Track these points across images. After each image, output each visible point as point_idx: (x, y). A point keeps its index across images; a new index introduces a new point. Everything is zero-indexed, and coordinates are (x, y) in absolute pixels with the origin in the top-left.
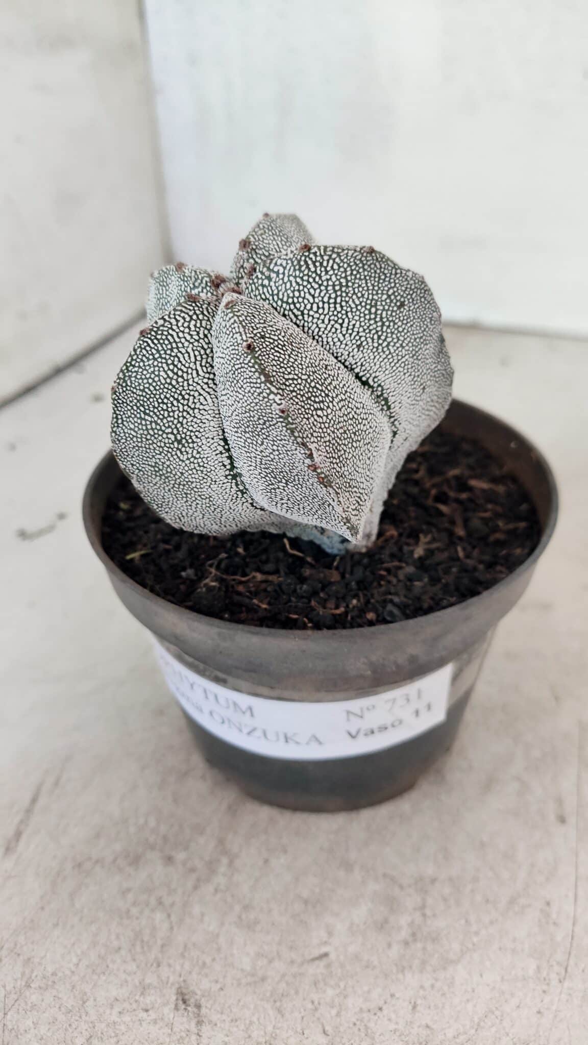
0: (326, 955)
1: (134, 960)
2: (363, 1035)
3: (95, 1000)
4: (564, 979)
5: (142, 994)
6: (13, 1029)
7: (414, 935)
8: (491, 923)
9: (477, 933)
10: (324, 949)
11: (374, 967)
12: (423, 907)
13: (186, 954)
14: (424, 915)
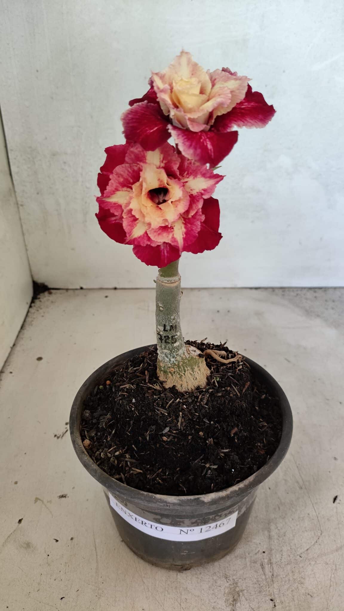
0: (259, 551)
1: (207, 574)
2: (280, 568)
3: (204, 590)
4: (322, 533)
5: (216, 582)
6: (186, 607)
7: (279, 536)
8: (297, 525)
9: (294, 530)
10: (257, 551)
11: (274, 549)
12: (277, 527)
13: (221, 567)
14: (279, 530)
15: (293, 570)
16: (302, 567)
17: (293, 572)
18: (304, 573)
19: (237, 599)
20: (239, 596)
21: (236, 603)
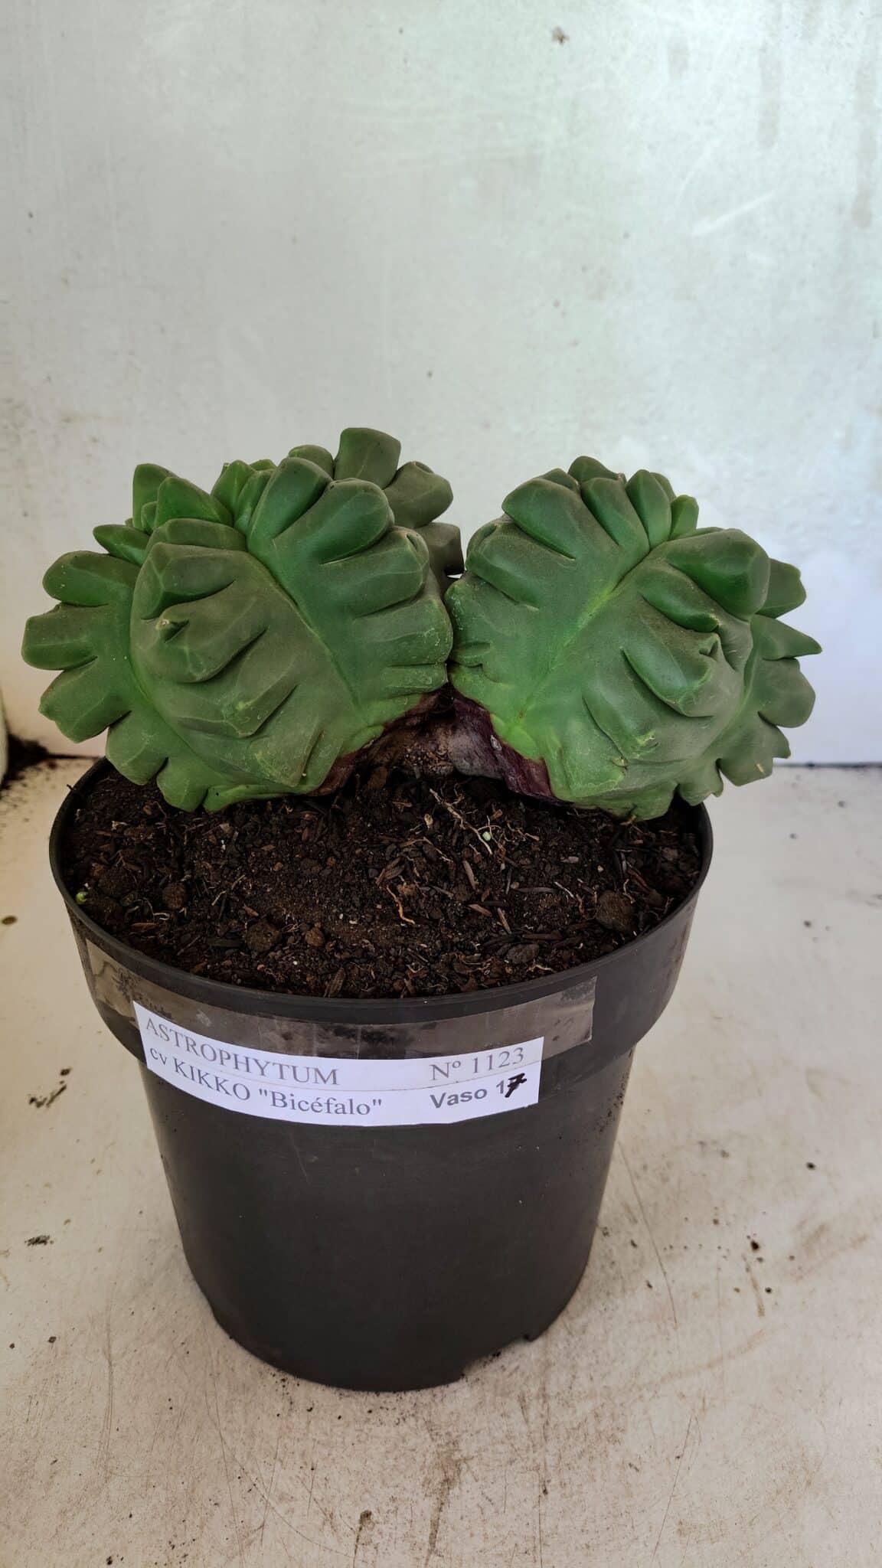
15: (597, 1411)
16: (622, 1405)
17: (597, 1416)
18: (624, 1417)
19: (453, 1479)
20: (460, 1470)
21: (449, 1488)
